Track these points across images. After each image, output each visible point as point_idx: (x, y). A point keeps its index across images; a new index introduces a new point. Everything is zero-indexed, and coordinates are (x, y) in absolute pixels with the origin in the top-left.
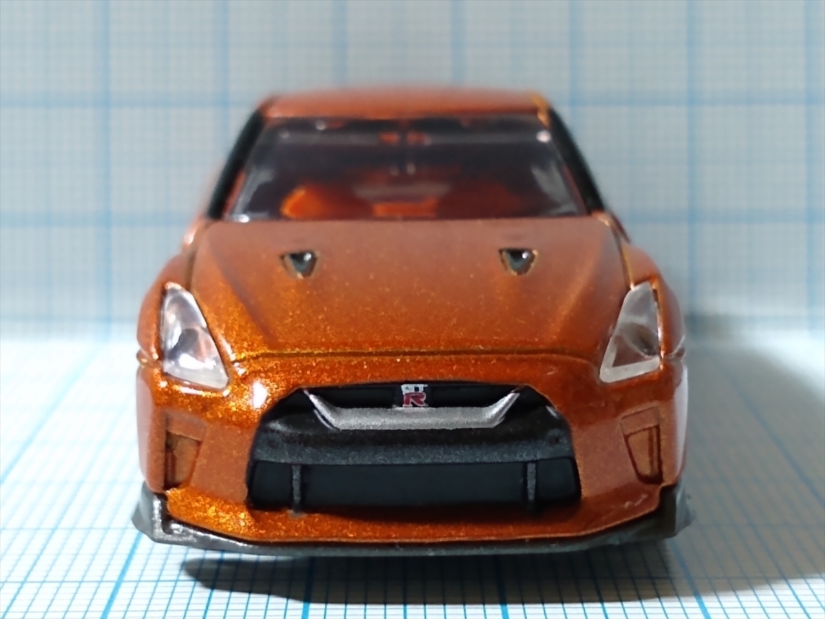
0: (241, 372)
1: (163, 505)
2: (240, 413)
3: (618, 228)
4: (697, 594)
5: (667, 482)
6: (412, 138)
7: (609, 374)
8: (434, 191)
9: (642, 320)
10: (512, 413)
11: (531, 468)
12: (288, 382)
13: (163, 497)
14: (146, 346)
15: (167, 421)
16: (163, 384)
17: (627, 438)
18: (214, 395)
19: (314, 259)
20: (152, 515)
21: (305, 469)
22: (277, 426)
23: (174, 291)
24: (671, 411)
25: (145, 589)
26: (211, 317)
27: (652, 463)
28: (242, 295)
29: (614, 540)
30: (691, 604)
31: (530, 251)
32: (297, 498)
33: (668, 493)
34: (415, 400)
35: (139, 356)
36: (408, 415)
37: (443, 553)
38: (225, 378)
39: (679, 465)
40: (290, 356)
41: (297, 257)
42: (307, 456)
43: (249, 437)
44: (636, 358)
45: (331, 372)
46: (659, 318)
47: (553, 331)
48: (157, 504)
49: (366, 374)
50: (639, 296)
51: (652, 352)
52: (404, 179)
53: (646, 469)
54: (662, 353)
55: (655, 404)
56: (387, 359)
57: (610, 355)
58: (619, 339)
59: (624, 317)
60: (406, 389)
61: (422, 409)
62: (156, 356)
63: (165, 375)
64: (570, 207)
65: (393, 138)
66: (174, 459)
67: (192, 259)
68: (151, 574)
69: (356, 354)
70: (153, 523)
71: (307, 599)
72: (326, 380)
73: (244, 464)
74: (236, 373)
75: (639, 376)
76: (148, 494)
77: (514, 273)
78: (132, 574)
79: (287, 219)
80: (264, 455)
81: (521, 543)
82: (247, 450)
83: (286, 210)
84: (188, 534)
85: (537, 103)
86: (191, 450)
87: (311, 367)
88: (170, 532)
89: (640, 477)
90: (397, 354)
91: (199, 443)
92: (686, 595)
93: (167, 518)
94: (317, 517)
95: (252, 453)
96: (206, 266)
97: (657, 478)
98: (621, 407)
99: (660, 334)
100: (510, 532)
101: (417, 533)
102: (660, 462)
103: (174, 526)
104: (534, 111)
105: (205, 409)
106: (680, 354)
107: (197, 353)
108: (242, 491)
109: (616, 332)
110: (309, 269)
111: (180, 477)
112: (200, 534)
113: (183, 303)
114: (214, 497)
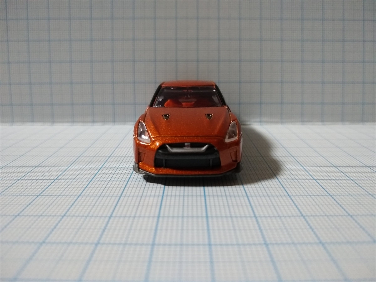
0: (153, 140)
1: (138, 165)
2: (152, 148)
3: (229, 109)
4: (242, 184)
5: (238, 162)
6: (189, 91)
7: (227, 140)
8: (194, 100)
9: (234, 129)
10: (207, 149)
11: (211, 160)
12: (162, 142)
13: (138, 164)
14: (135, 134)
15: (139, 149)
16: (138, 142)
17: (230, 153)
18: (148, 144)
19: (169, 116)
20: (136, 167)
21: (166, 160)
22: (160, 151)
23: (141, 122)
24: (239, 148)
25: (134, 182)
26: (148, 128)
27: (235, 158)
28: (154, 124)
29: (228, 174)
30: (241, 187)
31: (211, 114)
32: (164, 165)
33: (238, 164)
34: (188, 146)
35: (134, 135)
36: (187, 149)
37: (193, 177)
38: (150, 141)
39: (240, 158)
40: (163, 137)
41: (165, 116)
42: (166, 157)
43: (154, 153)
44: (232, 137)
45: (171, 140)
46: (237, 129)
47: (216, 132)
48: (137, 165)
49: (178, 141)
50: (233, 124)
51: (236, 136)
52: (188, 98)
53: (234, 159)
54: (238, 136)
55: (236, 146)
56: (182, 138)
57: (227, 137)
58: (229, 133)
59: (230, 129)
60: (186, 144)
61: (189, 148)
62: (137, 136)
63: (138, 140)
64: (219, 105)
65: (186, 91)
66: (140, 157)
67: (146, 115)
68: (135, 179)
69: (176, 137)
70: (136, 169)
71: (165, 185)
72: (170, 142)
73: (153, 158)
74: (152, 140)
75: (233, 141)
76: (135, 163)
77: (208, 119)
78: (131, 179)
79: (165, 107)
80: (158, 157)
81: (208, 175)
82: (154, 156)
83: (165, 105)
84: (143, 172)
85: (213, 83)
86: (143, 155)
87: (167, 140)
88: (139, 171)
89: (233, 161)
90: (184, 137)
91: (145, 154)
92: (240, 184)
93: (139, 168)
94: (168, 169)
95: (155, 156)
96: (148, 117)
97: (236, 161)
98: (229, 148)
99: (237, 132)
100: (207, 172)
101: (188, 173)
102: (237, 158)
103: (140, 170)
104: (213, 85)
105: (146, 147)
106: (241, 136)
107: (145, 135)
108: (153, 164)
109: (228, 132)
110: (168, 118)
111: (141, 160)
112: (145, 172)
113: (142, 125)
114: (148, 165)
